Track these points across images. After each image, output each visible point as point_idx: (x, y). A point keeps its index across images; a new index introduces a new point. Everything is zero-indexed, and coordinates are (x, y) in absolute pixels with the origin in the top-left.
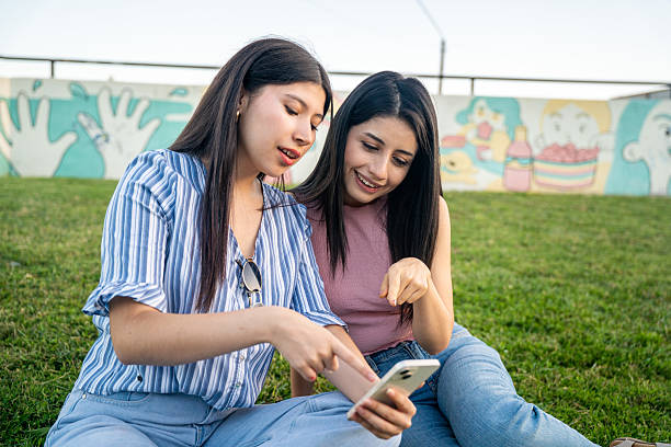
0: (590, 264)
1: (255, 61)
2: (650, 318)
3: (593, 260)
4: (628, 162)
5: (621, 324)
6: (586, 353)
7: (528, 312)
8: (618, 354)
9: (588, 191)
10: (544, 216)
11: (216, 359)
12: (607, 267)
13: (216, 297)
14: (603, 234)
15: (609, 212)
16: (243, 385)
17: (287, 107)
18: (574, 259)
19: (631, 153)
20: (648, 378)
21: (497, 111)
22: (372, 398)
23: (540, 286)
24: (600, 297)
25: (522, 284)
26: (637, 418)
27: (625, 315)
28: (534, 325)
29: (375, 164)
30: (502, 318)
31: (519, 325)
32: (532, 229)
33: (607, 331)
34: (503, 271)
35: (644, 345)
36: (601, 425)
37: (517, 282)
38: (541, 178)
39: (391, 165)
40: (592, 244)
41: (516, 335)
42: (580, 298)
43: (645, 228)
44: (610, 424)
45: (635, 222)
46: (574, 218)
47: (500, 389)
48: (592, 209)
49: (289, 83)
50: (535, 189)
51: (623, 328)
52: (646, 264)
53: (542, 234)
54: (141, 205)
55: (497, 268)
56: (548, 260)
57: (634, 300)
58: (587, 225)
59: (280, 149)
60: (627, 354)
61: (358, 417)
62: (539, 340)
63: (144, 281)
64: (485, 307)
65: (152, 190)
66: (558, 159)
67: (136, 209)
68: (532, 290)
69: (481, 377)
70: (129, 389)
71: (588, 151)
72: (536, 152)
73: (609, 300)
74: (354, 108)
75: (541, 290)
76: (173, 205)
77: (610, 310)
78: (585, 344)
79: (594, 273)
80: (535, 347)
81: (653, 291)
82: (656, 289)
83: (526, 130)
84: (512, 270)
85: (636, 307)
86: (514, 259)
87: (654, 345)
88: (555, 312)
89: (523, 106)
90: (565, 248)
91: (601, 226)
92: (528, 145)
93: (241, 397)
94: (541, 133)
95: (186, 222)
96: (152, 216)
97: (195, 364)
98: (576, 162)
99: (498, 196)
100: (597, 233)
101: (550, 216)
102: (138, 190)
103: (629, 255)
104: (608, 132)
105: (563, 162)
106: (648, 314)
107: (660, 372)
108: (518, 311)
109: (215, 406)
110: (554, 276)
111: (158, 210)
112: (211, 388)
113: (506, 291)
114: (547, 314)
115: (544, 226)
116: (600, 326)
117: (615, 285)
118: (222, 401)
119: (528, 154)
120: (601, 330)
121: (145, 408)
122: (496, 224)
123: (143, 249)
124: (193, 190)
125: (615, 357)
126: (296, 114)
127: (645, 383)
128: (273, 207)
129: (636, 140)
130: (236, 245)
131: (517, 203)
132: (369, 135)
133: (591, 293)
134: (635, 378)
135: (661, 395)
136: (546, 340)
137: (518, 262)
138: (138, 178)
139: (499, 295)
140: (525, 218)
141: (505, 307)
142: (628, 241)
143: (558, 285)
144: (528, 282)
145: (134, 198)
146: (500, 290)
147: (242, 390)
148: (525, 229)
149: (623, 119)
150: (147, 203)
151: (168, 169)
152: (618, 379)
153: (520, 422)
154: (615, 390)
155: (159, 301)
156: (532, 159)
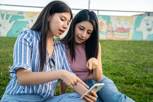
0: (130, 58)
1: (53, 7)
2: (146, 72)
3: (130, 57)
4: (137, 32)
5: (139, 73)
6: (132, 81)
7: (116, 71)
8: (140, 81)
9: (128, 39)
10: (117, 46)
11: (44, 84)
12: (134, 59)
13: (44, 68)
14: (132, 51)
15: (133, 45)
16: (51, 91)
17: (61, 19)
18: (126, 57)
19: (138, 30)
20: (148, 87)
21: (104, 19)
22: (87, 93)
23: (118, 64)
24: (134, 66)
25: (114, 63)
26: (146, 97)
27: (140, 71)
28: (118, 74)
29: (83, 34)
30: (110, 72)
31: (114, 74)
32: (114, 49)
33: (136, 75)
34: (109, 60)
35: (146, 79)
36: (138, 99)
37: (113, 63)
38: (115, 36)
39: (86, 34)
40: (130, 53)
41: (114, 76)
42: (129, 67)
43: (142, 49)
44: (140, 99)
45: (140, 47)
46: (125, 46)
47: (115, 91)
48: (129, 44)
49: (62, 13)
50: (114, 39)
51: (140, 74)
52: (144, 58)
53: (117, 50)
54: (24, 44)
55: (107, 60)
56: (120, 57)
57: (142, 67)
58: (128, 48)
59: (60, 30)
60: (142, 81)
61: (84, 99)
62: (120, 78)
63: (26, 64)
64: (105, 69)
65: (27, 40)
66: (120, 31)
67: (23, 45)
68: (117, 65)
69: (110, 88)
70: (21, 93)
71: (127, 29)
72: (114, 29)
73: (136, 67)
74: (77, 19)
75: (118, 65)
76: (32, 44)
77: (136, 70)
78: (131, 79)
79: (131, 61)
80: (119, 80)
81: (146, 65)
82: (147, 64)
83: (111, 24)
84: (111, 60)
85: (143, 69)
86: (111, 57)
87: (148, 79)
88: (123, 71)
89: (111, 18)
90: (123, 54)
91: (131, 48)
92: (112, 28)
93: (50, 94)
94: (115, 25)
95: (36, 49)
96: (27, 47)
97: (39, 86)
98: (124, 32)
99: (105, 41)
100: (130, 50)
101: (118, 46)
102: (23, 40)
103: (139, 56)
104: (132, 24)
105: (121, 32)
106: (146, 71)
107: (150, 85)
108: (113, 70)
109: (43, 97)
110: (121, 61)
111: (29, 45)
112: (43, 92)
113: (110, 65)
114: (121, 71)
115: (117, 48)
116: (134, 74)
117: (137, 63)
118: (45, 95)
119: (112, 30)
120: (135, 75)
121: (25, 98)
122: (105, 48)
123: (25, 55)
124: (37, 40)
125: (139, 82)
126: (64, 21)
127: (147, 88)
128: (57, 45)
129: (139, 26)
130: (48, 54)
131: (110, 43)
132: (81, 26)
133: (131, 65)
134: (145, 87)
135: (151, 91)
136: (121, 78)
137: (112, 58)
138: (23, 37)
139: (108, 66)
140: (113, 46)
141: (110, 69)
142: (139, 52)
143: (123, 64)
144: (115, 63)
145: (22, 42)
146: (109, 65)
147: (51, 92)
148: (113, 49)
149: (136, 21)
150: (26, 43)
151: (31, 35)
152: (140, 88)
153: (122, 99)
154: (140, 90)
155: (30, 69)
156: (113, 31)
